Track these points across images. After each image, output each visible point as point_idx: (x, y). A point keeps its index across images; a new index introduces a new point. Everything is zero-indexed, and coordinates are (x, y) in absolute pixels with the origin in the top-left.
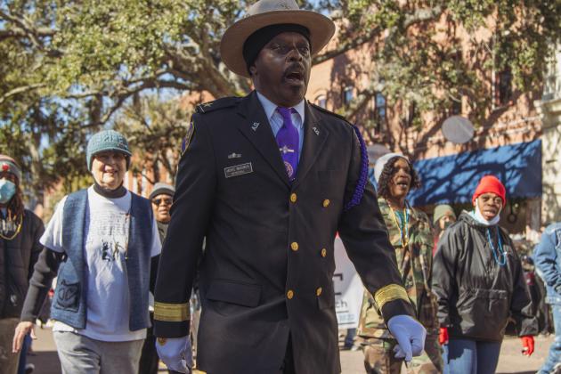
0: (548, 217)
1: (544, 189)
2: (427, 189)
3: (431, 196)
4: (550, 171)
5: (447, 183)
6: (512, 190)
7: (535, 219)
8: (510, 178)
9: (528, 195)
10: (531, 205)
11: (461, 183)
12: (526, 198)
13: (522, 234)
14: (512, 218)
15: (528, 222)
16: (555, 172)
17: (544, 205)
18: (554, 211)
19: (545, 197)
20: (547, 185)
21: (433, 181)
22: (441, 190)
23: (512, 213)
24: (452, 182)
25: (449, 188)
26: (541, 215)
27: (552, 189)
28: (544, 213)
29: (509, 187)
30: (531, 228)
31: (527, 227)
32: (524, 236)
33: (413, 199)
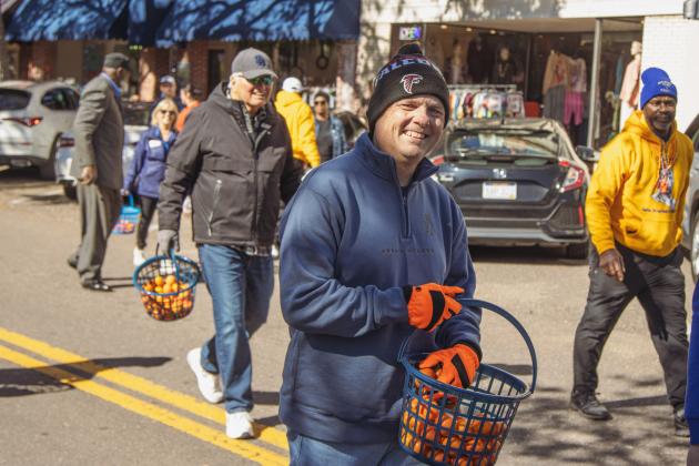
0: (366, 67)
1: (364, 29)
2: (212, 17)
3: (217, 27)
4: (373, 7)
5: (239, 12)
6: (321, 29)
7: (348, 69)
8: (320, 12)
9: (342, 36)
10: (346, 49)
11: (258, 14)
12: (339, 40)
13: (331, 86)
14: (322, 62)
15: (340, 72)
16: (379, 8)
17: (362, 51)
18: (374, 60)
19: (363, 41)
20: (367, 25)
21: (221, 7)
22: (231, 20)
23: (322, 55)
24: (245, 13)
25: (241, 19)
26: (356, 64)
27: (373, 30)
28: (361, 62)
29: (319, 24)
30: (343, 79)
31: (339, 79)
32: (333, 90)
33: (193, 29)
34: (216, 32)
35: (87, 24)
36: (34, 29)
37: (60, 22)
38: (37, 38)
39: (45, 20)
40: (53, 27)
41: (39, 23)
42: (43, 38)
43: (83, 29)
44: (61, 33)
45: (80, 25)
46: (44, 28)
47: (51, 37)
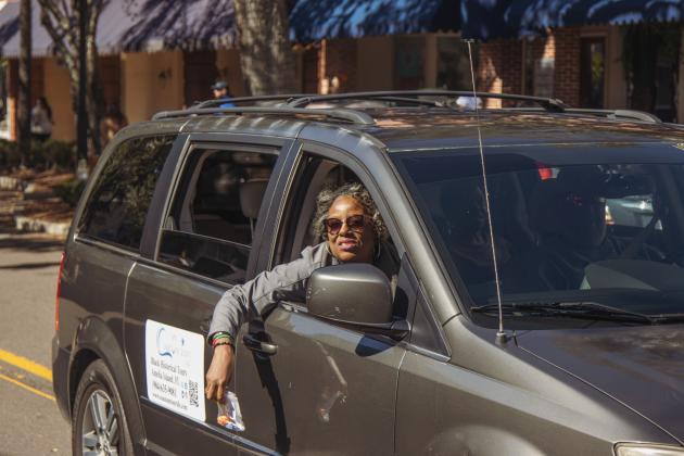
34: (598, 12)
35: (408, 10)
36: (331, 21)
37: (368, 9)
38: (334, 33)
39: (345, 8)
40: (359, 16)
41: (338, 11)
42: (343, 33)
43: (403, 17)
44: (369, 25)
45: (398, 12)
46: (346, 18)
47: (354, 31)
